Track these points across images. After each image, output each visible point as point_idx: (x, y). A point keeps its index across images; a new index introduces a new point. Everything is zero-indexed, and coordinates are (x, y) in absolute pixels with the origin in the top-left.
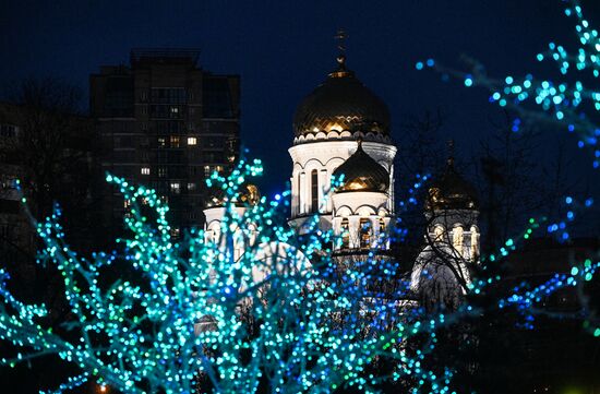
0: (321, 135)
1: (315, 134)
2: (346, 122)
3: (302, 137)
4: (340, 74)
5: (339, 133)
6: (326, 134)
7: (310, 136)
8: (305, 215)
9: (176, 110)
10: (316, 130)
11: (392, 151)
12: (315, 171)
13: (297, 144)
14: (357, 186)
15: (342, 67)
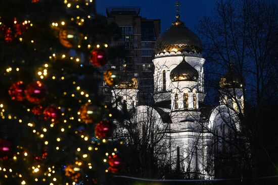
0: (167, 54)
1: (164, 53)
2: (179, 47)
3: (158, 54)
4: (177, 24)
5: (176, 53)
6: (169, 53)
7: (162, 54)
8: (160, 92)
9: (128, 37)
10: (165, 51)
11: (202, 61)
12: (164, 71)
13: (156, 58)
14: (182, 78)
15: (178, 20)
